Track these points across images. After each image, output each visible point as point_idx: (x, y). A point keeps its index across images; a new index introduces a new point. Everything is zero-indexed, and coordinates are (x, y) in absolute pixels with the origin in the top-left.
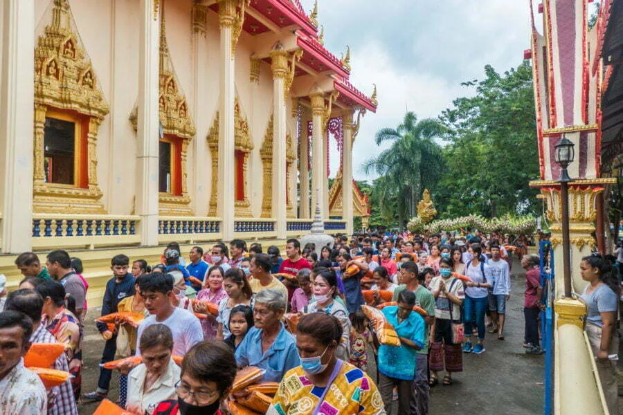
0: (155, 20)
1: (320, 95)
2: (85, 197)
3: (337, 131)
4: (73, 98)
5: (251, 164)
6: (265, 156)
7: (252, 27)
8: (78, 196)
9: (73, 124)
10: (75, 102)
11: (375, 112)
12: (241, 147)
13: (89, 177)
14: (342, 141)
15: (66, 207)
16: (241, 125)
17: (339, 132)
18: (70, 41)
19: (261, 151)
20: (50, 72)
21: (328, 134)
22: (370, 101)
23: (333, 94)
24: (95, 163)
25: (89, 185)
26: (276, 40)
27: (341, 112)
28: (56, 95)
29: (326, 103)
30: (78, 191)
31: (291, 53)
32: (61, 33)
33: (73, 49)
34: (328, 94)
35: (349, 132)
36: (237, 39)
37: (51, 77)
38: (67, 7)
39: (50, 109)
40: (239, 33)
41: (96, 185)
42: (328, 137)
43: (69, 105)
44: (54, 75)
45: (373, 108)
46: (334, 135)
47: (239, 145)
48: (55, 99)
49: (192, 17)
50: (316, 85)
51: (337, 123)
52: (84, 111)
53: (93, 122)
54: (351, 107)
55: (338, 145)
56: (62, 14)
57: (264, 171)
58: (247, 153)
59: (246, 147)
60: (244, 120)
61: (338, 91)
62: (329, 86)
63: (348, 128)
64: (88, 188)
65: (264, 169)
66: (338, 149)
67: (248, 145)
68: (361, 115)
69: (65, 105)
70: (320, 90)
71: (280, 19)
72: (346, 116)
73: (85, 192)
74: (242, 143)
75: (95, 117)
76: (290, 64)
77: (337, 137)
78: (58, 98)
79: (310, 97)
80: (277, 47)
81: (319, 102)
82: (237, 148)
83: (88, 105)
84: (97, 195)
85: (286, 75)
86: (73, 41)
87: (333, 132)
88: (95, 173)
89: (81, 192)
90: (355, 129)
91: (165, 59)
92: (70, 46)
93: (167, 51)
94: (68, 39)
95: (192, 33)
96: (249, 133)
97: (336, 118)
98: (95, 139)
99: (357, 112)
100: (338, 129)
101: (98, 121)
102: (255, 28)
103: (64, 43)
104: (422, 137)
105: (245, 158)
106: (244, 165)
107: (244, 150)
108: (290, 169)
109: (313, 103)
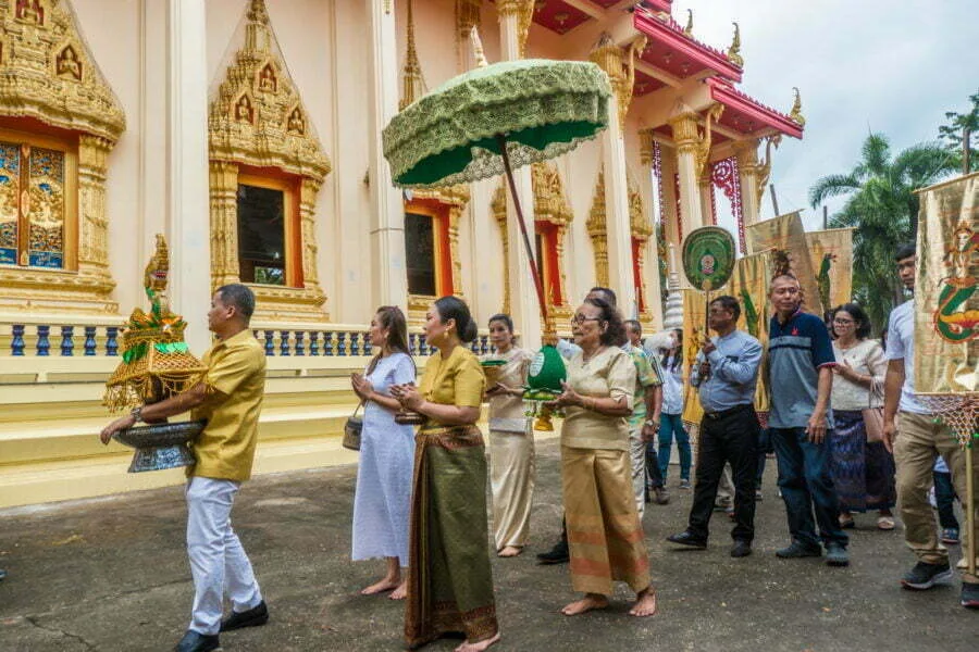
0: (388, 13)
1: (689, 117)
2: (298, 301)
3: (728, 183)
4: (272, 147)
5: (571, 240)
6: (596, 231)
7: (557, 18)
8: (287, 300)
9: (280, 194)
10: (277, 155)
11: (800, 138)
12: (550, 216)
13: (305, 270)
14: (740, 197)
15: (271, 317)
16: (548, 180)
17: (732, 183)
18: (268, 67)
19: (588, 224)
20: (241, 114)
21: (712, 190)
22: (790, 120)
23: (712, 111)
24: (314, 251)
25: (305, 284)
26: (600, 31)
27: (733, 146)
28: (250, 146)
29: (701, 130)
30: (287, 292)
31: (627, 48)
32: (256, 57)
33: (274, 79)
34: (703, 113)
35: (751, 180)
36: (527, 32)
37: (243, 121)
38: (265, 21)
39: (244, 170)
40: (529, 21)
41: (316, 283)
42: (712, 196)
43: (268, 161)
44: (246, 117)
45: (796, 129)
46: (723, 190)
47: (546, 212)
48: (248, 153)
49: (456, 13)
50: (680, 100)
51: (727, 169)
52: (290, 169)
53: (306, 187)
54: (752, 133)
55: (733, 205)
56: (257, 29)
57: (597, 258)
58: (561, 226)
59: (559, 215)
60: (552, 171)
61: (721, 103)
62: (704, 99)
63: (749, 173)
64: (303, 286)
65: (596, 253)
66: (733, 213)
67: (562, 212)
68: (772, 145)
69: (263, 161)
70: (688, 109)
72: (742, 154)
73: (298, 293)
74: (550, 207)
75: (308, 178)
76: (625, 67)
77: (729, 193)
78: (251, 149)
79: (671, 124)
80: (602, 42)
81: (688, 129)
82: (543, 217)
83: (297, 158)
84: (316, 297)
85: (620, 85)
86: (274, 67)
87: (721, 184)
88: (314, 265)
89: (293, 294)
90: (762, 173)
91: (416, 84)
92: (268, 73)
93: (418, 72)
94: (265, 64)
95: (458, 41)
96: (563, 191)
97: (726, 160)
98: (312, 214)
99: (764, 143)
100: (730, 178)
101: (314, 184)
102: (562, 19)
103: (259, 70)
105: (559, 236)
106: (558, 247)
107: (554, 221)
108: (643, 252)
109: (677, 132)
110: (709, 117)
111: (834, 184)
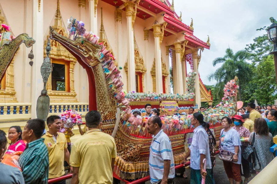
0: (95, 17)
1: (179, 43)
2: (69, 96)
3: (190, 60)
4: (62, 54)
5: (146, 77)
6: (153, 74)
7: (143, 16)
8: (65, 96)
9: (64, 66)
10: (63, 56)
11: (209, 49)
12: (140, 71)
13: (71, 87)
14: (193, 64)
15: (61, 100)
16: (140, 60)
17: (191, 60)
18: (61, 31)
19: (151, 72)
20: (53, 44)
21: (186, 62)
22: (206, 44)
23: (185, 42)
24: (73, 81)
25: (71, 91)
26: (155, 20)
27: (191, 50)
28: (55, 53)
29: (182, 46)
30: (65, 93)
31: (162, 25)
32: (58, 28)
33: (63, 34)
34: (183, 42)
35: (196, 60)
36: (134, 21)
37: (54, 46)
38: (61, 18)
39: (53, 59)
40: (135, 18)
41: (74, 90)
42: (186, 64)
43: (61, 57)
44: (55, 45)
45: (208, 47)
46: (188, 62)
47: (139, 69)
48: (55, 55)
49: (115, 15)
50: (177, 39)
51: (190, 56)
52: (67, 59)
53: (71, 64)
54: (196, 47)
55: (191, 67)
56: (58, 20)
57: (153, 81)
58: (143, 73)
59: (143, 70)
60: (141, 58)
61: (187, 40)
62: (183, 39)
63: (195, 58)
64: (70, 92)
65: (153, 80)
66: (191, 68)
67: (144, 69)
68: (202, 51)
69: (59, 57)
70: (179, 41)
71: (155, 10)
72: (194, 52)
73: (69, 93)
74: (140, 68)
75: (72, 61)
76: (161, 30)
77: (190, 63)
78: (56, 54)
79: (174, 45)
80: (155, 23)
81: (179, 46)
82: (138, 71)
83: (69, 56)
84: (74, 95)
85: (160, 35)
86: (63, 31)
87: (188, 61)
88: (73, 85)
89: (67, 94)
90: (199, 58)
91: (103, 34)
92: (61, 33)
93: (104, 31)
94: (60, 30)
95: (115, 22)
96: (144, 64)
97: (189, 54)
98: (73, 71)
99: (200, 50)
100: (190, 59)
101: (74, 63)
102: (144, 16)
103: (59, 32)
104: (238, 60)
105: (143, 76)
106: (142, 79)
107: (141, 72)
108: (166, 80)
109: (176, 47)
110: (184, 43)
111: (219, 60)
